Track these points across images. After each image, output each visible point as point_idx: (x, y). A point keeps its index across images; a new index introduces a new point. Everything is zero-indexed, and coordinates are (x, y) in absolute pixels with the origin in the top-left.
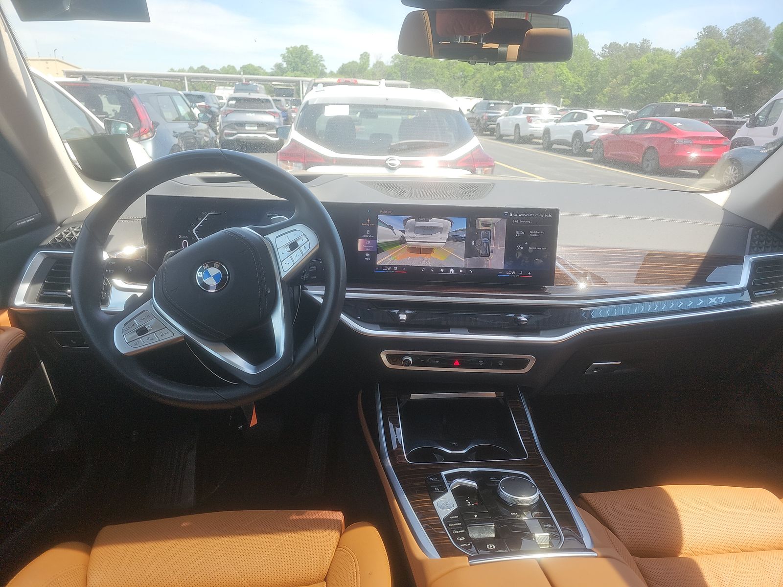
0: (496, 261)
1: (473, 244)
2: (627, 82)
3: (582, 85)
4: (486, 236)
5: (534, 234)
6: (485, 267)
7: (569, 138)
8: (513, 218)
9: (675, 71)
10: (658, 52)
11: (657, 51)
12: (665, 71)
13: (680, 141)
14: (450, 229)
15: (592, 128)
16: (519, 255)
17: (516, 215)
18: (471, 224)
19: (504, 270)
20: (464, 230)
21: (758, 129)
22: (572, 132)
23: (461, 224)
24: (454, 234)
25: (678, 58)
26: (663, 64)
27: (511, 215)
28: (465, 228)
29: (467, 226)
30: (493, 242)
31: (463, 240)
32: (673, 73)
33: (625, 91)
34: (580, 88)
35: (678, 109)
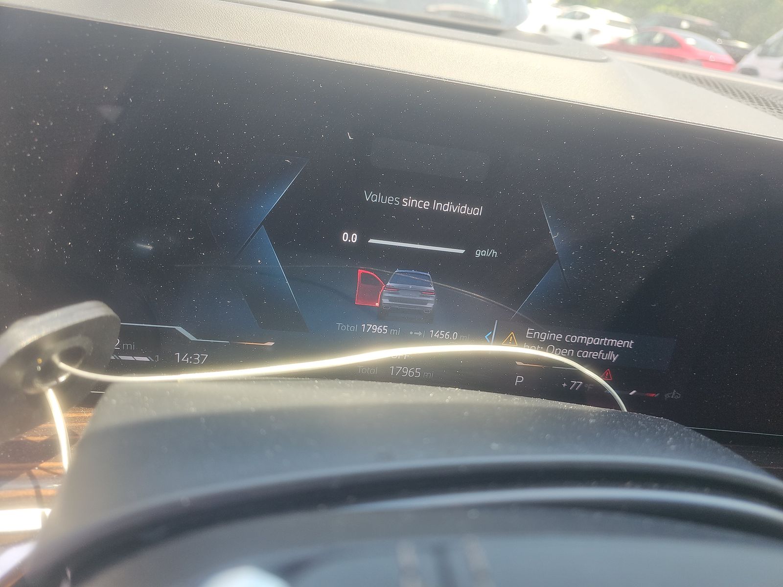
15: (594, 32)
35: (685, 25)
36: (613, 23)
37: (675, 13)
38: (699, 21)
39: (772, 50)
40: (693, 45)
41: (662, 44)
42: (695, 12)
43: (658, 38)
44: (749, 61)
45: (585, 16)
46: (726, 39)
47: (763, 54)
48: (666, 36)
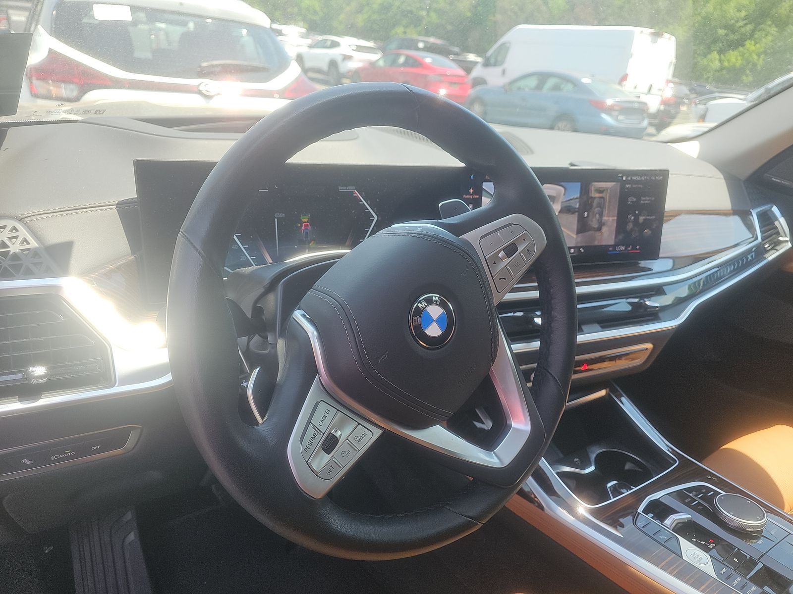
0: (607, 237)
1: (586, 215)
2: (360, 10)
3: (318, 9)
4: (599, 205)
5: (645, 200)
6: (596, 243)
7: (324, 66)
8: (627, 182)
13: (432, 77)
14: (562, 198)
15: (347, 58)
16: (630, 226)
17: (629, 178)
18: (585, 191)
19: (614, 246)
20: (577, 198)
21: (491, 70)
22: (327, 60)
23: (575, 191)
24: (567, 204)
27: (624, 178)
28: (578, 195)
29: (581, 193)
30: (606, 212)
31: (576, 212)
33: (360, 20)
34: (315, 12)
35: (421, 45)
36: (359, 49)
37: (412, 34)
38: (432, 40)
39: (492, 61)
40: (430, 63)
41: (405, 64)
42: (428, 33)
43: (402, 60)
44: (477, 72)
45: (335, 45)
46: (457, 54)
47: (487, 64)
48: (408, 57)
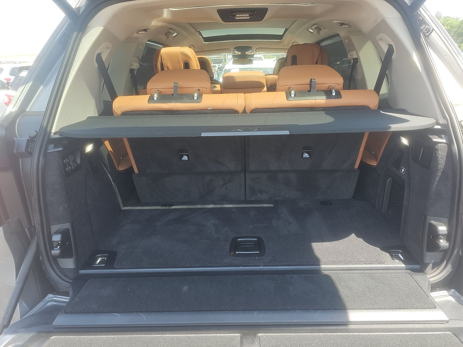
9: (458, 29)
10: (448, 18)
11: (446, 18)
12: (452, 30)
25: (461, 21)
26: (450, 26)
32: (457, 31)
